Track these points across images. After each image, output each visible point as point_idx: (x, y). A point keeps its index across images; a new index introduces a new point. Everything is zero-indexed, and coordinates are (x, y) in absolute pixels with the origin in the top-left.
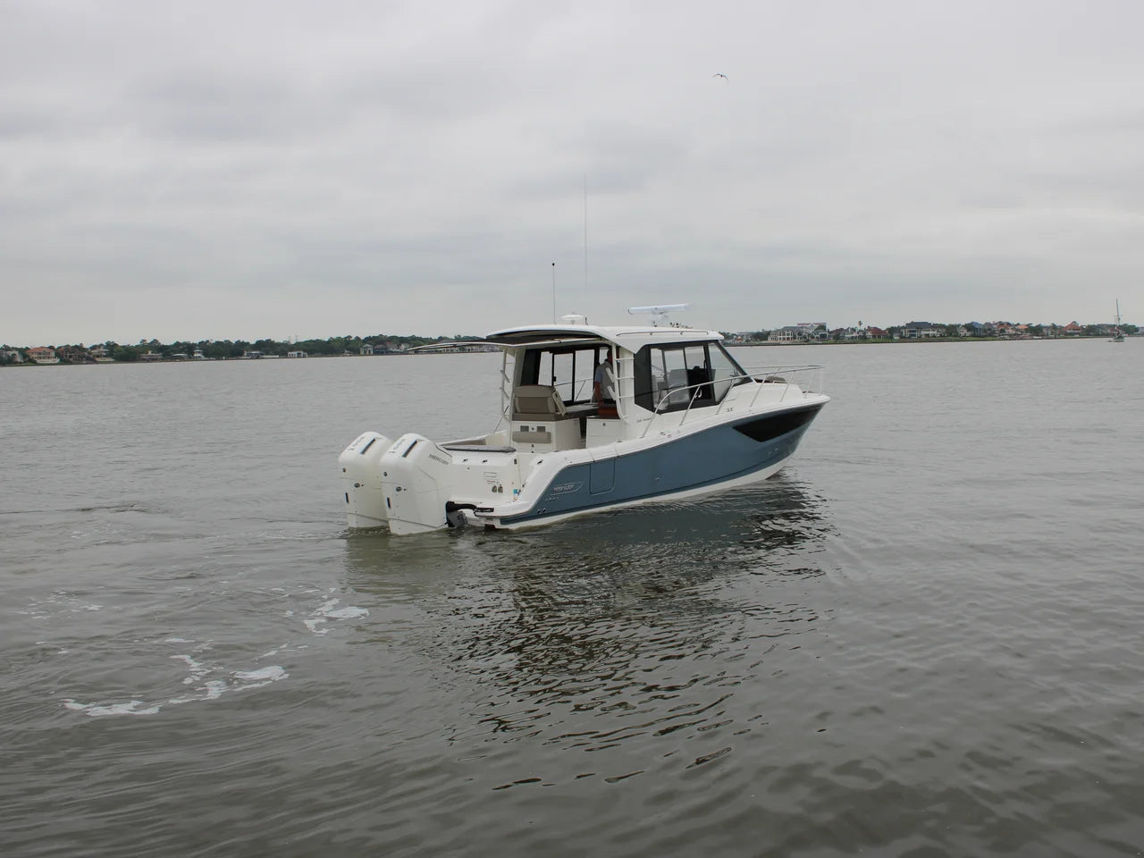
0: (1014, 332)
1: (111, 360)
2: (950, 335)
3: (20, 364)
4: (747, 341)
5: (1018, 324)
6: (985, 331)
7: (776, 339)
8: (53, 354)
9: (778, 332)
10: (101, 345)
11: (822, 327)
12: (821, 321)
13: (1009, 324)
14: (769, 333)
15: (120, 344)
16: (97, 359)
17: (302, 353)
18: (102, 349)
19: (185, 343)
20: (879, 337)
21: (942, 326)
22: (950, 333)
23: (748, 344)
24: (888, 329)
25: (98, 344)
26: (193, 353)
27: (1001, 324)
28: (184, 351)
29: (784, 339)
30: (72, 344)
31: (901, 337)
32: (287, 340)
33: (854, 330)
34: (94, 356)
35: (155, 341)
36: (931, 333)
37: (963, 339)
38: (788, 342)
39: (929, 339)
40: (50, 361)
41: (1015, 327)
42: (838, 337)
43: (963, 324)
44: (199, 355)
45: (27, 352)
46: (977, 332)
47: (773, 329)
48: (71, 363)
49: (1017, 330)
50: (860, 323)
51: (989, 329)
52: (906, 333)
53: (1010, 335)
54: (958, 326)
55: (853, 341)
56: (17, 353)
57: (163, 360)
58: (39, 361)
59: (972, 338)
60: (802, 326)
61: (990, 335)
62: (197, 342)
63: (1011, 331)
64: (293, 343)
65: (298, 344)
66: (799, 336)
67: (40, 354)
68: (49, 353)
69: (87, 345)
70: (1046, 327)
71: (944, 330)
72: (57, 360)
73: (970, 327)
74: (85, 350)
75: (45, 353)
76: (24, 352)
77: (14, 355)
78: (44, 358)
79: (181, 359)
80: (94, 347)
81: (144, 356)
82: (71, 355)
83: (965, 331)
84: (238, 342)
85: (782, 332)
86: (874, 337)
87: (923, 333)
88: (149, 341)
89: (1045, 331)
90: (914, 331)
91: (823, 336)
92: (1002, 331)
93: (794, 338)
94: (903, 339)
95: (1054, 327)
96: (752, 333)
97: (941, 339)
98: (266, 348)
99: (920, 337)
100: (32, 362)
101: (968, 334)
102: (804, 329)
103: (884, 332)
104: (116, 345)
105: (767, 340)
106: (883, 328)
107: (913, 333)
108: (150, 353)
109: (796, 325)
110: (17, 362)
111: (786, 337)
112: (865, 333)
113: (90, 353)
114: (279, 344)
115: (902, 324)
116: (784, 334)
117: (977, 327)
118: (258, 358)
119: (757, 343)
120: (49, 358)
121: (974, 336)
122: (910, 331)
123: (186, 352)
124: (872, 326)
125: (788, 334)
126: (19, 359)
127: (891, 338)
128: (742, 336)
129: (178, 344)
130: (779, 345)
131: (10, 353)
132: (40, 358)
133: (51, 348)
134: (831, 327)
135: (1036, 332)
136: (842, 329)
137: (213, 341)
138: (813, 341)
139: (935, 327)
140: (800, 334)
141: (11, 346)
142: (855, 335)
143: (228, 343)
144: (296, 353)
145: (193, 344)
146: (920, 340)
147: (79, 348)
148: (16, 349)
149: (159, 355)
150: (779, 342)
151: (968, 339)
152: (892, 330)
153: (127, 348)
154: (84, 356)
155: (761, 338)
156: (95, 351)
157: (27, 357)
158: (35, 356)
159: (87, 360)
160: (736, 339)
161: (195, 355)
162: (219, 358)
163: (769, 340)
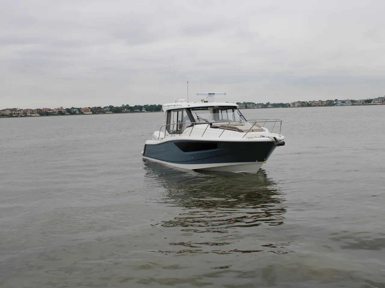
1: (111, 112)
3: (78, 114)
4: (363, 103)
7: (375, 102)
8: (90, 110)
9: (375, 99)
10: (108, 107)
14: (372, 100)
15: (115, 106)
16: (106, 112)
19: (139, 106)
23: (363, 104)
25: (106, 106)
26: (142, 110)
28: (138, 109)
29: (378, 102)
30: (97, 107)
35: (128, 105)
38: (379, 104)
40: (89, 113)
44: (144, 110)
47: (373, 99)
48: (97, 114)
56: (77, 110)
57: (130, 112)
58: (85, 113)
62: (143, 105)
67: (85, 110)
68: (88, 110)
69: (102, 107)
72: (91, 113)
74: (101, 109)
76: (79, 109)
77: (76, 111)
78: (87, 112)
79: (137, 112)
80: (105, 108)
81: (123, 111)
82: (96, 111)
85: (378, 99)
88: (125, 105)
93: (383, 102)
96: (365, 100)
100: (83, 113)
104: (113, 107)
105: (371, 103)
108: (125, 110)
109: (383, 96)
110: (77, 113)
111: (379, 101)
113: (103, 110)
116: (378, 100)
119: (367, 104)
123: (139, 109)
125: (380, 100)
126: (77, 112)
128: (360, 101)
129: (136, 106)
130: (376, 105)
131: (74, 110)
132: (85, 112)
133: (89, 108)
137: (149, 105)
141: (75, 107)
143: (155, 105)
147: (99, 108)
148: (76, 108)
149: (129, 110)
150: (376, 103)
153: (117, 108)
154: (101, 111)
155: (368, 102)
156: (105, 109)
157: (80, 112)
158: (83, 111)
159: (102, 112)
160: (358, 103)
161: (143, 110)
162: (151, 112)
163: (372, 103)
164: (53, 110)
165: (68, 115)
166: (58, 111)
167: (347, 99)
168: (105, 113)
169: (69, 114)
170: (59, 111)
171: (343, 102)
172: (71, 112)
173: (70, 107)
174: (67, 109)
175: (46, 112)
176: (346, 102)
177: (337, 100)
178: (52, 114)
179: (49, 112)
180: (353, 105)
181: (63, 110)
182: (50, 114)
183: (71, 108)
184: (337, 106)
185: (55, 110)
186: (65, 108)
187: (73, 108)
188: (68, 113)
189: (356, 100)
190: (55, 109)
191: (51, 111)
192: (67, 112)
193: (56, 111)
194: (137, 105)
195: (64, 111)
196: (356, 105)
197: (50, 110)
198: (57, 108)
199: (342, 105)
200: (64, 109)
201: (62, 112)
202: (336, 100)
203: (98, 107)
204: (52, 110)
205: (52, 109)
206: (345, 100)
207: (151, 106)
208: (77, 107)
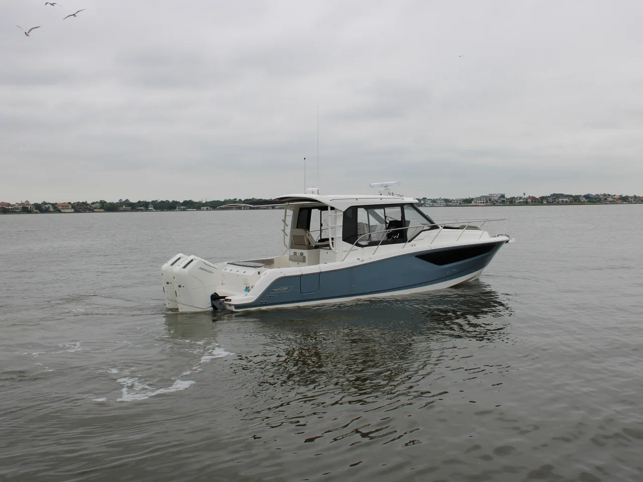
0: (612, 200)
1: (102, 210)
2: (576, 201)
3: (52, 212)
4: (460, 204)
5: (615, 195)
6: (595, 199)
7: (476, 202)
8: (70, 207)
9: (477, 198)
10: (97, 202)
11: (503, 196)
12: (502, 193)
13: (609, 195)
14: (472, 199)
15: (108, 201)
16: (95, 210)
17: (209, 208)
18: (98, 204)
19: (144, 202)
20: (535, 202)
21: (571, 196)
22: (575, 200)
23: (460, 205)
24: (540, 198)
25: (95, 201)
27: (605, 195)
28: (143, 206)
29: (481, 203)
30: (81, 201)
31: (548, 202)
32: (201, 200)
33: (521, 198)
34: (93, 208)
35: (127, 200)
36: (565, 200)
37: (583, 203)
38: (483, 205)
39: (563, 203)
40: (69, 211)
41: (613, 197)
42: (512, 202)
43: (583, 194)
44: (152, 208)
45: (56, 206)
46: (591, 200)
47: (475, 197)
48: (81, 212)
49: (614, 199)
50: (524, 194)
51: (598, 198)
52: (550, 200)
53: (610, 202)
54: (580, 196)
55: (520, 204)
56: (50, 206)
57: (131, 211)
58: (62, 211)
59: (587, 203)
60: (491, 195)
61: (598, 201)
62: (150, 201)
63: (610, 199)
64: (204, 202)
65: (206, 203)
66: (490, 201)
67: (63, 206)
68: (68, 206)
69: (89, 202)
70: (631, 197)
71: (572, 198)
72: (73, 210)
73: (587, 197)
74: (88, 205)
75: (66, 206)
76: (54, 205)
78: (65, 209)
79: (142, 210)
80: (93, 203)
81: (121, 208)
82: (80, 208)
83: (584, 199)
84: (173, 201)
85: (480, 198)
86: (532, 202)
87: (560, 200)
88: (124, 200)
89: (630, 199)
90: (555, 199)
91: (503, 201)
92: (605, 199)
93: (487, 202)
94: (549, 203)
95: (635, 197)
96: (463, 199)
97: (571, 203)
98: (189, 205)
99: (558, 202)
100: (59, 211)
101: (586, 200)
102: (493, 198)
103: (538, 199)
104: (105, 202)
105: (471, 203)
106: (537, 197)
107: (555, 200)
108: (124, 207)
109: (488, 195)
110: (50, 211)
111: (482, 201)
112: (527, 200)
113: (91, 206)
114: (196, 203)
115: (549, 195)
116: (481, 200)
117: (591, 197)
118: (184, 210)
119: (466, 205)
120: (68, 209)
121: (589, 202)
122: (553, 199)
124: (531, 195)
125: (483, 200)
126: (51, 209)
127: (542, 202)
128: (457, 201)
129: (139, 202)
130: (478, 206)
131: (47, 206)
132: (63, 209)
133: (69, 203)
134: (508, 196)
135: (624, 200)
136: (514, 198)
137: (160, 201)
138: (498, 204)
139: (567, 196)
140: (490, 200)
141: (47, 202)
142: (521, 201)
143: (168, 202)
144: (205, 208)
145: (148, 202)
146: (558, 204)
147: (85, 204)
148: (50, 204)
149: (129, 208)
150: (478, 204)
151: (586, 203)
152: (542, 198)
153: (111, 204)
154: (88, 208)
155: (467, 202)
156: (94, 205)
157: (56, 208)
158: (61, 207)
159: (89, 210)
160: (454, 203)
161: (149, 208)
162: (162, 211)
163: (473, 203)
164: (14, 205)
165: (36, 213)
166: (21, 206)
167: (439, 198)
168: (94, 212)
169: (38, 211)
170: (22, 208)
171: (434, 201)
172: (41, 208)
173: (40, 202)
174: (35, 204)
175: (2, 207)
176: (437, 202)
177: (426, 198)
178: (13, 212)
179: (7, 207)
180: (447, 206)
181: (29, 206)
182: (8, 211)
183: (42, 203)
184: (425, 206)
185: (16, 206)
186: (32, 202)
187: (45, 203)
188: (36, 211)
189: (451, 199)
190: (17, 203)
191: (10, 207)
192: (36, 209)
193: (19, 207)
194: (142, 201)
195: (31, 207)
196: (450, 206)
197: (9, 205)
198: (20, 202)
199: (433, 206)
200: (31, 205)
201: (27, 208)
202: (424, 199)
203: (83, 203)
204: (12, 206)
205: (12, 203)
206: (437, 199)
207: (162, 202)
208: (51, 202)
